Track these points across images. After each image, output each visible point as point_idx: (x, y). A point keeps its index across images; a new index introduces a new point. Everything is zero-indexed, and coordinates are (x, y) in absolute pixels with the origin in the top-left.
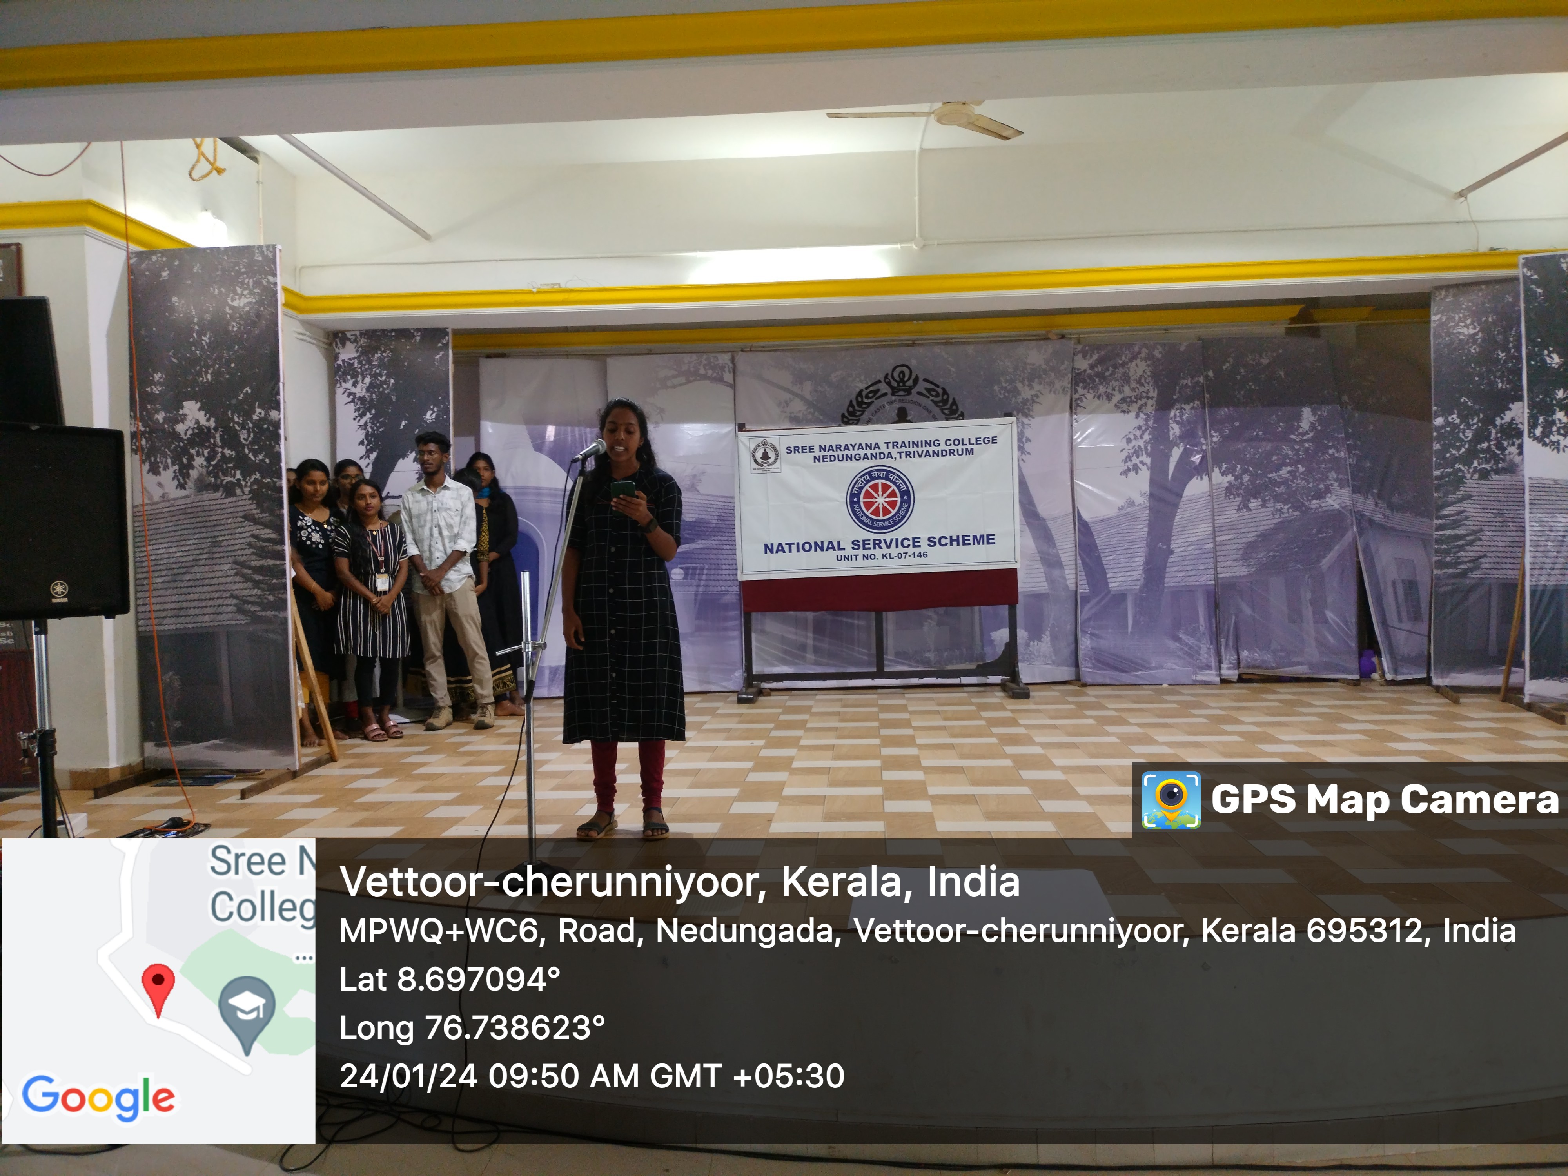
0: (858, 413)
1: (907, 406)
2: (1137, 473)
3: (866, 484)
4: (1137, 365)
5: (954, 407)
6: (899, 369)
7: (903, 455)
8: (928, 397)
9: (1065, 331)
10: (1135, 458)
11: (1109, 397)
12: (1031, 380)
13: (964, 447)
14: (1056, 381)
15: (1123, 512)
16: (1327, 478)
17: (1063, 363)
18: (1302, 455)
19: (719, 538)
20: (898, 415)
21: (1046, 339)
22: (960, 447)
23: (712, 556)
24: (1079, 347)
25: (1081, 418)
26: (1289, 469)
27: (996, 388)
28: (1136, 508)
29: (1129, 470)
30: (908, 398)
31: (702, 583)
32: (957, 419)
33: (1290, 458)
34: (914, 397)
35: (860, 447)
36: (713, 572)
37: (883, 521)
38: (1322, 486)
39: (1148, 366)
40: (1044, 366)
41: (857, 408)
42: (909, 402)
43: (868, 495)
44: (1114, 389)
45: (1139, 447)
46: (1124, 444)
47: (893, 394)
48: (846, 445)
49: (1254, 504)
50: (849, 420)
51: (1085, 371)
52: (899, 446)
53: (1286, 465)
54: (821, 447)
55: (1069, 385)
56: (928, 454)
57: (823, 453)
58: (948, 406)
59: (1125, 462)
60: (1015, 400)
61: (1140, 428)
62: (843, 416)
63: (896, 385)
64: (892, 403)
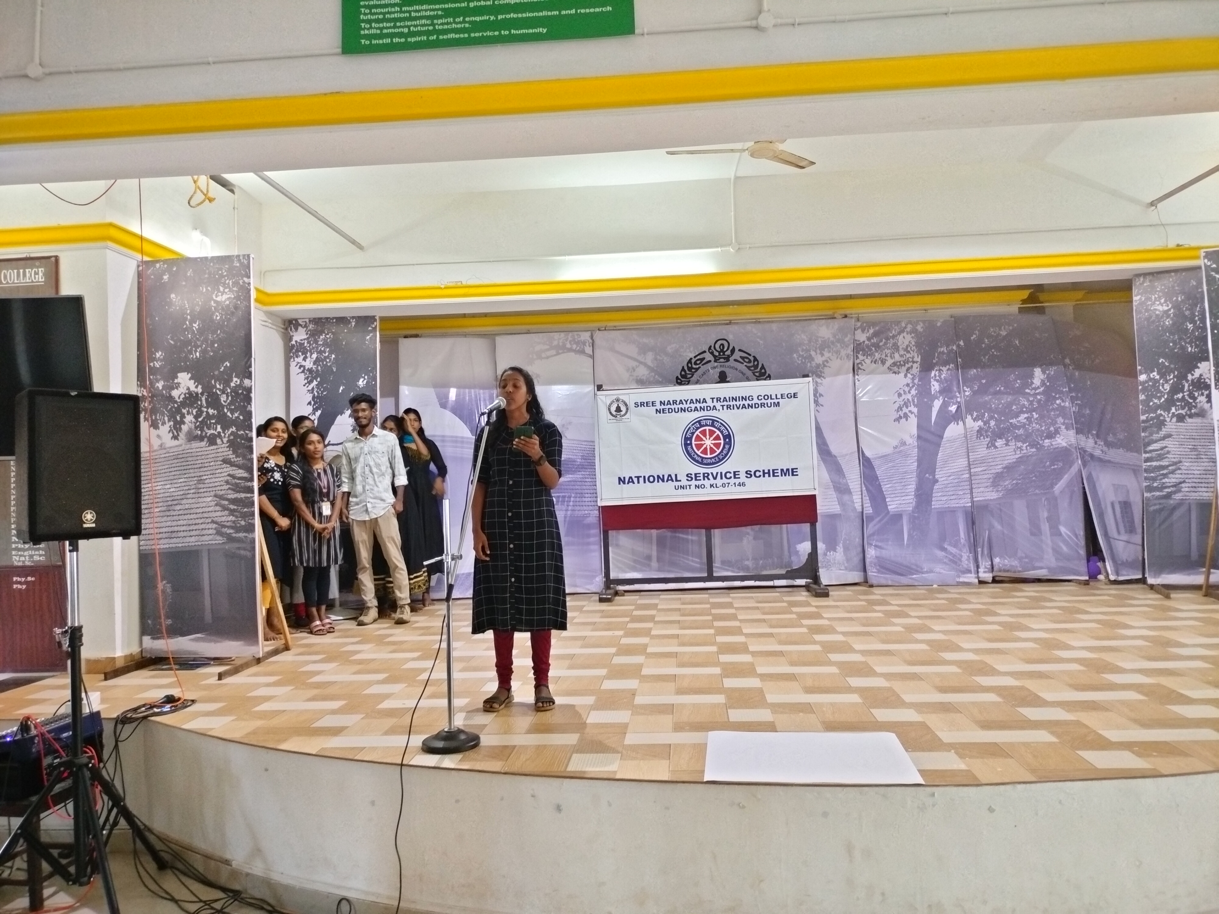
0: (689, 376)
1: (727, 370)
2: (907, 420)
3: (696, 430)
4: (904, 337)
5: (763, 371)
6: (719, 343)
7: (725, 407)
8: (743, 363)
9: (848, 312)
10: (904, 409)
11: (883, 362)
12: (822, 349)
13: (772, 401)
14: (842, 350)
15: (897, 450)
16: (1056, 423)
17: (847, 336)
18: (1036, 405)
19: (583, 473)
22: (769, 401)
23: (577, 487)
24: (859, 324)
25: (862, 378)
26: (1026, 415)
27: (795, 355)
28: (907, 447)
29: (900, 417)
30: (727, 364)
31: (570, 508)
32: (765, 379)
33: (1026, 408)
34: (731, 362)
35: (692, 401)
36: (578, 499)
37: (711, 458)
38: (1052, 429)
39: (912, 337)
40: (832, 339)
41: (688, 372)
42: (728, 367)
43: (698, 438)
44: (886, 356)
45: (908, 399)
46: (896, 397)
47: (715, 361)
48: (681, 400)
49: (1000, 443)
50: (682, 381)
51: (864, 342)
52: (722, 400)
53: (1024, 412)
54: (661, 402)
55: (852, 353)
56: (744, 407)
57: (663, 407)
58: (758, 370)
59: (898, 411)
60: (809, 364)
61: (908, 385)
62: (677, 378)
63: (717, 354)
64: (715, 368)
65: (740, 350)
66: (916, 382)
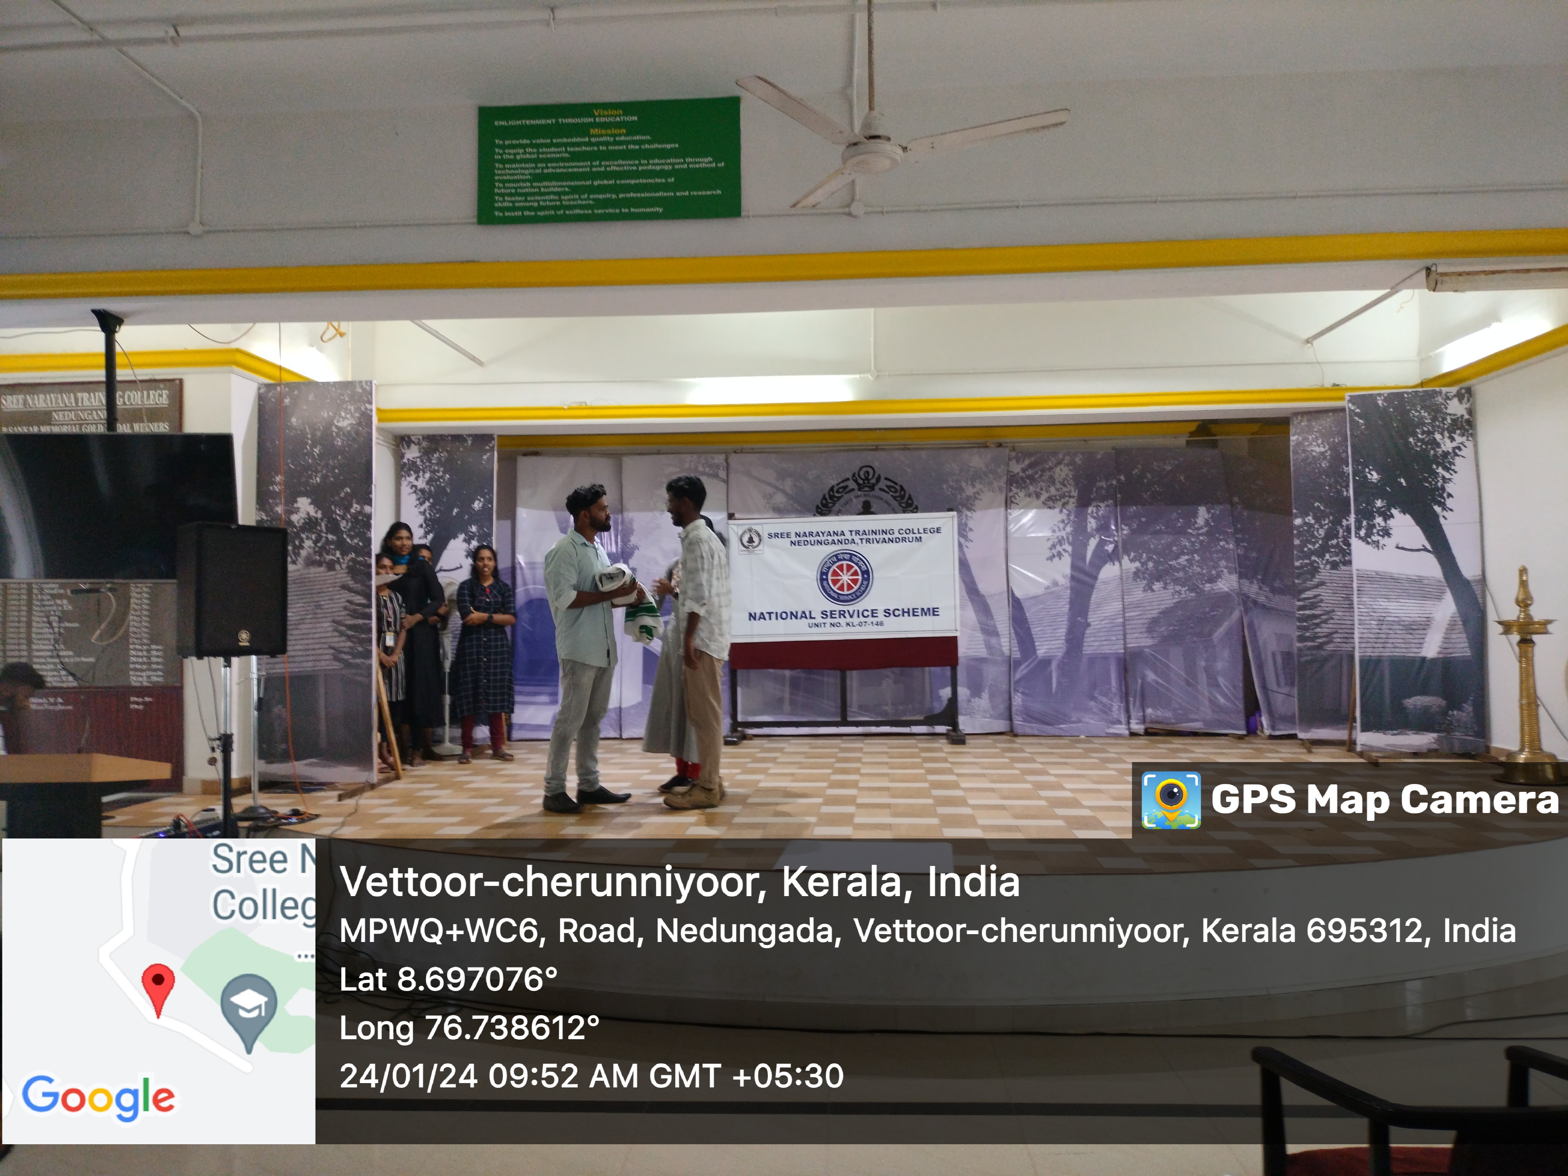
0: (830, 506)
1: (871, 500)
2: (1060, 559)
3: (833, 565)
4: (1061, 470)
5: (910, 502)
6: (864, 469)
7: (864, 541)
8: (888, 493)
9: (1001, 440)
10: (1059, 546)
11: (1038, 496)
12: (973, 480)
13: (914, 536)
14: (995, 482)
15: (1049, 591)
17: (1000, 467)
18: (1197, 546)
20: (863, 507)
21: (985, 446)
22: (911, 535)
24: (1013, 454)
25: (1015, 513)
26: (1187, 557)
27: (944, 486)
28: (1059, 588)
29: (1054, 556)
30: (872, 493)
32: (912, 512)
33: (1187, 549)
34: (876, 492)
35: (829, 534)
37: (848, 595)
38: (1214, 572)
39: (1070, 470)
40: (984, 469)
41: (829, 501)
42: (873, 496)
43: (835, 573)
44: (1042, 489)
45: (1063, 537)
46: (1049, 534)
47: (859, 490)
48: (818, 532)
49: (1157, 586)
50: (822, 511)
51: (1018, 473)
52: (861, 534)
53: (1184, 554)
54: (796, 534)
55: (1005, 485)
56: (884, 541)
57: (798, 539)
58: (905, 500)
59: (1051, 549)
60: (959, 496)
61: (1063, 521)
62: (818, 507)
63: (861, 482)
64: (858, 497)
65: (886, 479)
66: (1072, 518)
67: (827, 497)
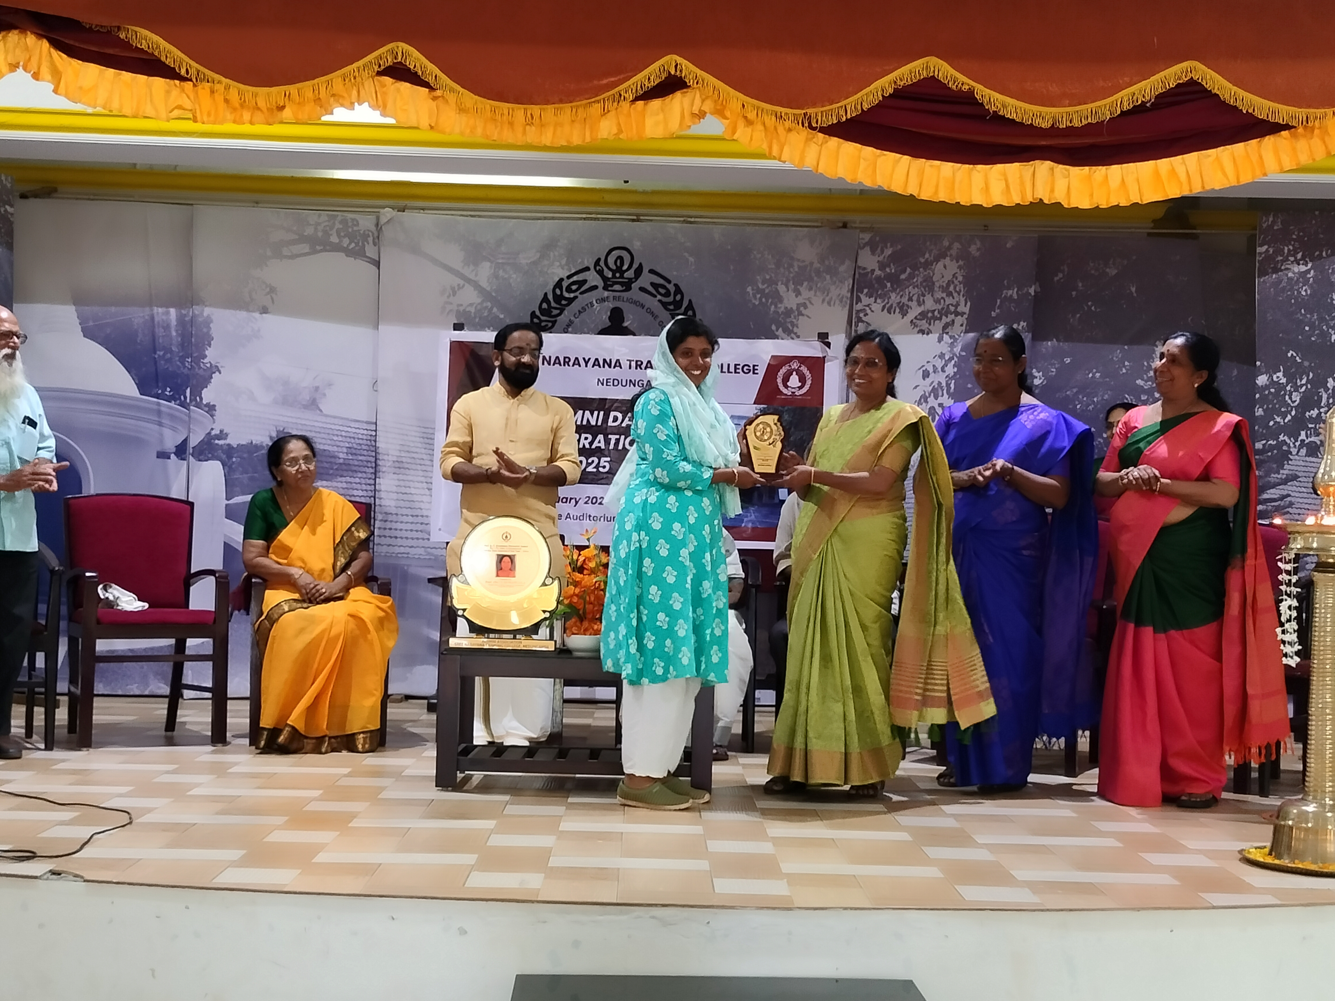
0: (555, 312)
1: (625, 310)
4: (944, 266)
5: (690, 313)
6: (615, 254)
10: (932, 399)
14: (832, 287)
17: (843, 260)
20: (610, 322)
21: (821, 226)
24: (866, 239)
30: (626, 295)
34: (634, 293)
39: (959, 267)
40: (817, 264)
42: (628, 301)
47: (605, 288)
50: (541, 321)
51: (873, 271)
58: (682, 310)
61: (942, 356)
62: (533, 314)
63: (610, 275)
64: (603, 300)
65: (652, 271)
66: (957, 350)
67: (550, 297)
